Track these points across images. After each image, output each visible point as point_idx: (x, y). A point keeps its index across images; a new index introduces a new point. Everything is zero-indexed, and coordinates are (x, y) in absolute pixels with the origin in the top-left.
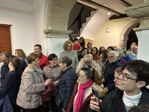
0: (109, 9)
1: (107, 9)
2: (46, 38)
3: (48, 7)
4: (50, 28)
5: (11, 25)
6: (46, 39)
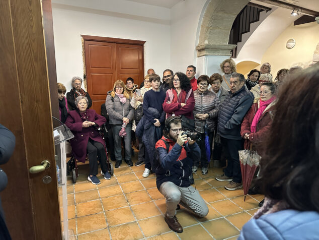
0: (295, 7)
1: (291, 7)
2: (199, 57)
3: (205, 14)
4: (206, 42)
5: (145, 42)
6: (197, 58)
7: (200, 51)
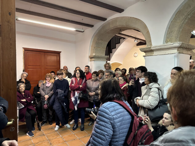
1: (134, 38)
2: (90, 61)
4: (94, 54)
5: (61, 52)
7: (91, 58)
